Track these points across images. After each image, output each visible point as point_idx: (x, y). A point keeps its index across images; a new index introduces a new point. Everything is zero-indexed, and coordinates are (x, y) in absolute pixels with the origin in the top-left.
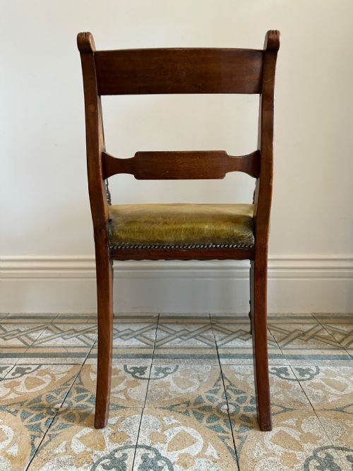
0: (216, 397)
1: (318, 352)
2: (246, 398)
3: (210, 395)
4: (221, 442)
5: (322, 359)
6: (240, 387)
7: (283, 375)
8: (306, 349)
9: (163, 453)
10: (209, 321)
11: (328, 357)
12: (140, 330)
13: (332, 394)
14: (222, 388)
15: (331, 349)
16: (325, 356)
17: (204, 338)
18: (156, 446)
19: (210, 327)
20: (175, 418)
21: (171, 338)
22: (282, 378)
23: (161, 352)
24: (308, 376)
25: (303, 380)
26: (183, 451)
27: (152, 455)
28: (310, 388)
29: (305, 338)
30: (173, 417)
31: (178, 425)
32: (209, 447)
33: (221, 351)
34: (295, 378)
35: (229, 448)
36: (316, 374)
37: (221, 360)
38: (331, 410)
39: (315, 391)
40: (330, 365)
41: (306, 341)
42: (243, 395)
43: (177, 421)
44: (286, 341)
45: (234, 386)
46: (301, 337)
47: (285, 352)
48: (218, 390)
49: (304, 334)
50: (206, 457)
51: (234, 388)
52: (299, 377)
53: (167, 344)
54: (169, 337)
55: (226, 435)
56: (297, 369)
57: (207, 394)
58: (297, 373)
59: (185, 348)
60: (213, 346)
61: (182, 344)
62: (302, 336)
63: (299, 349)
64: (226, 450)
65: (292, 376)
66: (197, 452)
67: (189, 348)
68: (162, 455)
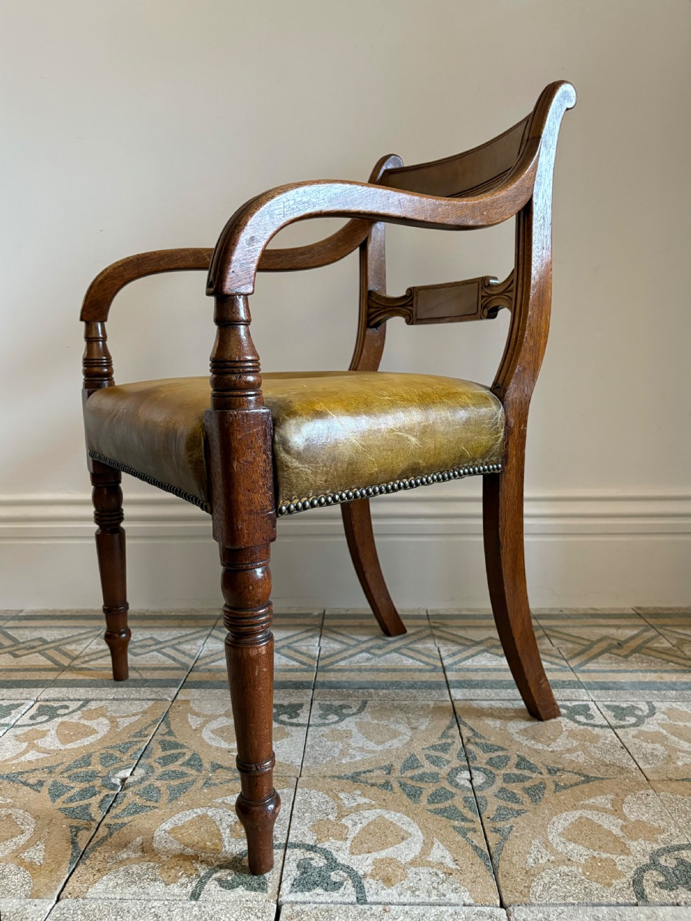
0: (446, 757)
1: (650, 677)
2: (507, 758)
3: (433, 753)
4: (459, 838)
5: (659, 689)
6: (493, 740)
7: (582, 719)
8: (626, 671)
9: (342, 858)
10: (426, 622)
11: (672, 686)
12: (288, 638)
13: (683, 752)
14: (458, 740)
15: (676, 671)
16: (665, 684)
17: (418, 652)
18: (326, 845)
19: (428, 632)
20: (363, 795)
21: (351, 652)
22: (579, 722)
23: (332, 677)
24: (632, 720)
25: (623, 727)
26: (383, 854)
27: (319, 862)
28: (636, 741)
29: (623, 652)
30: (358, 792)
31: (371, 807)
32: (436, 845)
33: (451, 676)
34: (605, 723)
35: (476, 848)
36: (648, 716)
37: (452, 691)
38: (683, 780)
39: (648, 747)
40: (676, 700)
41: (626, 657)
42: (500, 753)
43: (367, 800)
44: (583, 658)
45: (481, 737)
46: (615, 651)
47: (583, 678)
48: (449, 745)
49: (620, 645)
50: (429, 864)
51: (483, 741)
52: (613, 722)
53: (343, 663)
54: (345, 650)
55: (470, 825)
56: (608, 707)
57: (427, 752)
58: (609, 714)
59: (378, 670)
60: (436, 667)
61: (373, 662)
62: (616, 648)
63: (613, 671)
64: (470, 853)
65: (599, 720)
66: (412, 856)
67: (388, 670)
68: (340, 860)
